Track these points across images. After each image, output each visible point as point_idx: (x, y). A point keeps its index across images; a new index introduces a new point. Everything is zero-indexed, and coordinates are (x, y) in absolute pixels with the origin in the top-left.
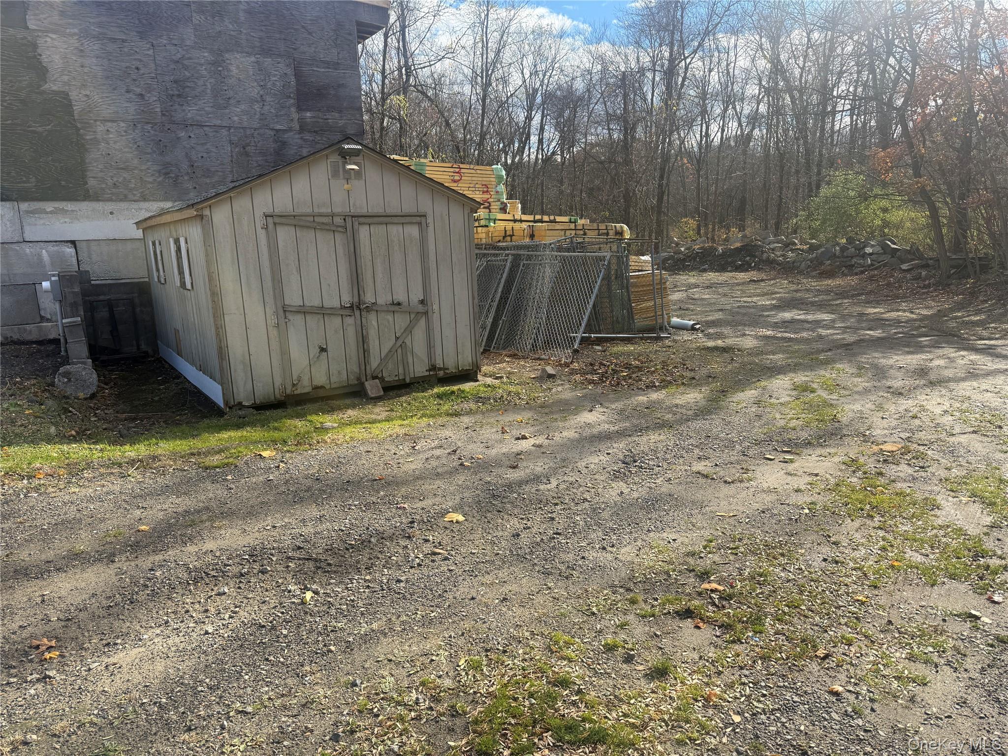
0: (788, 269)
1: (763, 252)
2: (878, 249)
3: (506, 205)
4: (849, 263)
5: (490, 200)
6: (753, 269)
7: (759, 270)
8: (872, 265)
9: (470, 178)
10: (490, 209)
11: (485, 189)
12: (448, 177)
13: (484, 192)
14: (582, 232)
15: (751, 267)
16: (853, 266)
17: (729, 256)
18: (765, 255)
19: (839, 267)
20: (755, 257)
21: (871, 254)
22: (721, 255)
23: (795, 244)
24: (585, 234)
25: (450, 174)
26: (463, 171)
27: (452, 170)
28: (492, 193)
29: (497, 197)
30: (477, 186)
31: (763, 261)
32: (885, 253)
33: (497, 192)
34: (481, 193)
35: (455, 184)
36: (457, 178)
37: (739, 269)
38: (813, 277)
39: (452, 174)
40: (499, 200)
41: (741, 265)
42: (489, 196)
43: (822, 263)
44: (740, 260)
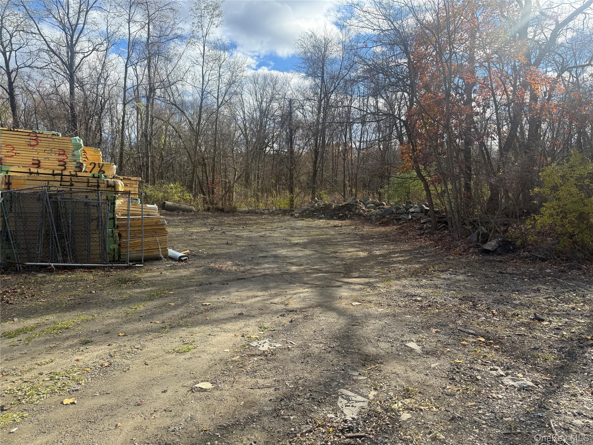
0: (367, 219)
1: (356, 209)
2: (418, 210)
3: (82, 164)
5: (66, 160)
7: (352, 219)
8: (412, 219)
9: (47, 144)
10: (65, 167)
11: (62, 153)
12: (24, 142)
13: (59, 154)
15: (347, 218)
16: (400, 219)
17: (338, 210)
19: (392, 220)
20: (351, 211)
21: (413, 213)
22: (333, 209)
23: (383, 205)
25: (26, 140)
26: (39, 138)
27: (29, 137)
28: (67, 155)
29: (73, 158)
30: (53, 150)
31: (356, 214)
32: (422, 212)
33: (74, 155)
34: (57, 155)
35: (32, 148)
36: (34, 143)
37: (340, 218)
38: (376, 225)
39: (29, 140)
40: (75, 161)
41: (342, 216)
42: (66, 158)
43: (384, 217)
44: (342, 213)
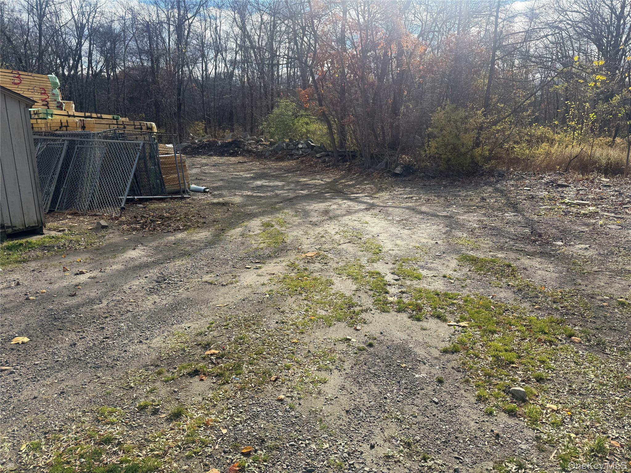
0: (259, 156)
1: (244, 145)
2: (305, 145)
3: (62, 104)
4: (291, 153)
5: (48, 100)
6: (240, 155)
7: (243, 156)
8: (302, 154)
9: (29, 83)
10: (48, 107)
11: (43, 92)
12: (9, 80)
13: (42, 94)
14: (122, 126)
15: (238, 154)
16: (293, 155)
17: (226, 147)
18: (246, 147)
19: (286, 155)
20: (240, 148)
21: (301, 148)
22: (220, 146)
23: (262, 141)
24: (125, 128)
25: (10, 78)
26: (22, 76)
27: (12, 75)
28: (49, 95)
29: (54, 97)
30: (35, 88)
31: (245, 151)
32: (308, 148)
33: (53, 94)
34: (40, 94)
35: (16, 86)
36: (17, 81)
37: (232, 155)
38: (273, 161)
39: (13, 78)
40: (55, 100)
41: (232, 153)
42: (47, 97)
43: (277, 153)
44: (232, 150)
